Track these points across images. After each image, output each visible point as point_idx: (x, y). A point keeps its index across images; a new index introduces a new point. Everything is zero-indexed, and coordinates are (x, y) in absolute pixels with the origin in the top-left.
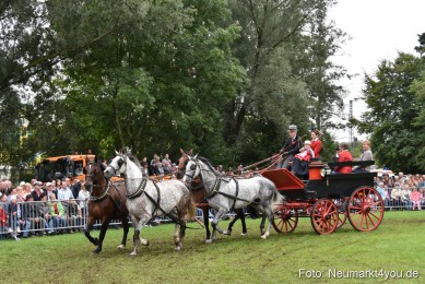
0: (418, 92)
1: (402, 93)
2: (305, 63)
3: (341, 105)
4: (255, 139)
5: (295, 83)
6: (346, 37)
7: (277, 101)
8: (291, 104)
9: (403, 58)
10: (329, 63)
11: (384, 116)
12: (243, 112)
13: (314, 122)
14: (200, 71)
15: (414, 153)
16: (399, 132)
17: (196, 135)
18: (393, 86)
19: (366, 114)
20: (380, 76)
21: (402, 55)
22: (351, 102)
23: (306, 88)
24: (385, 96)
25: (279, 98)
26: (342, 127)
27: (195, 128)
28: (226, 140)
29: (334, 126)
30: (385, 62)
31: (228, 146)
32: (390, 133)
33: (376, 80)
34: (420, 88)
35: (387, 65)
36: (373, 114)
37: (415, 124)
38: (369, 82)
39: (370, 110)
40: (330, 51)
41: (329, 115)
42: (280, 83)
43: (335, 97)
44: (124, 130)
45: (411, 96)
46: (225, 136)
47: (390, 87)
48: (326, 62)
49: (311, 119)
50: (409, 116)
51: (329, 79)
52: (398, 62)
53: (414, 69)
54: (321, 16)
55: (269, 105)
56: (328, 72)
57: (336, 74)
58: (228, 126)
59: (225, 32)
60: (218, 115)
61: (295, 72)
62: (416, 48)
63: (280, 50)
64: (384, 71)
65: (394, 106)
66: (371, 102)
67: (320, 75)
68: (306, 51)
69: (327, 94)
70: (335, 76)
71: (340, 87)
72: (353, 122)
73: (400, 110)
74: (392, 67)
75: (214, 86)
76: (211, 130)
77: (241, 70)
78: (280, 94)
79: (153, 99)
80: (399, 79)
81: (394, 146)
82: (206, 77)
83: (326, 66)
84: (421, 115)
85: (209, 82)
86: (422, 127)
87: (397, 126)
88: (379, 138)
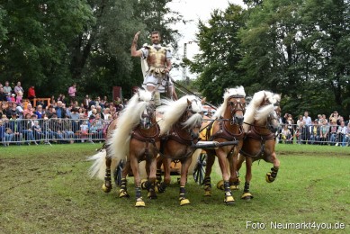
0: (243, 39)
1: (230, 39)
2: (147, 8)
3: (176, 47)
4: (98, 73)
5: (136, 24)
7: (120, 40)
9: (233, 8)
10: (168, 9)
11: (213, 58)
12: (88, 48)
14: (51, 7)
16: (225, 73)
17: (45, 66)
18: (222, 33)
19: (198, 56)
20: (211, 23)
21: (232, 6)
22: (185, 44)
23: (146, 30)
24: (215, 41)
25: (121, 37)
26: (176, 66)
27: (44, 60)
28: (72, 71)
30: (217, 11)
31: (73, 78)
32: (217, 74)
33: (209, 26)
34: (245, 36)
35: (218, 14)
36: (204, 56)
37: (239, 67)
38: (202, 27)
39: (202, 52)
42: (123, 23)
43: (171, 39)
45: (236, 42)
46: (71, 68)
47: (220, 33)
48: (165, 7)
50: (234, 60)
51: (167, 23)
52: (228, 11)
53: (241, 19)
55: (112, 43)
56: (166, 17)
57: (175, 18)
58: (75, 59)
60: (65, 49)
61: (137, 14)
62: (244, 1)
64: (216, 18)
65: (222, 51)
66: (204, 46)
67: (159, 18)
69: (166, 36)
70: (171, 20)
71: (176, 31)
72: (186, 61)
73: (227, 54)
74: (223, 16)
75: (63, 22)
76: (59, 62)
77: (87, 8)
78: (123, 33)
79: (6, 31)
80: (228, 27)
81: (220, 85)
82: (56, 13)
83: (165, 11)
84: (244, 61)
85: (58, 18)
86: (243, 71)
87: (224, 68)
88: (207, 77)
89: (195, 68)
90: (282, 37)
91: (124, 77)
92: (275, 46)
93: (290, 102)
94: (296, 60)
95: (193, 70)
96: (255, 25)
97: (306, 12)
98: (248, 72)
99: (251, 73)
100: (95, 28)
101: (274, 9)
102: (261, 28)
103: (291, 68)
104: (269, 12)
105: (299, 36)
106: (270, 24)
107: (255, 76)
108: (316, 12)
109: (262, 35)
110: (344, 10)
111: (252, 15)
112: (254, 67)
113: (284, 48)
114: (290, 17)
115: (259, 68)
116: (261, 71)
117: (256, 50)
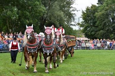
1: (93, 16)
2: (64, 6)
3: (74, 19)
5: (60, 12)
7: (55, 17)
8: (59, 18)
9: (93, 6)
10: (72, 7)
11: (87, 22)
12: (45, 20)
13: (67, 24)
14: (32, 8)
15: (95, 33)
16: (91, 27)
18: (90, 14)
19: (82, 22)
20: (86, 11)
21: (93, 5)
22: (79, 18)
23: (63, 14)
24: (88, 17)
25: (55, 16)
26: (75, 25)
28: (40, 28)
29: (72, 25)
31: (40, 30)
32: (89, 27)
34: (97, 15)
35: (89, 8)
36: (84, 22)
37: (96, 25)
38: (83, 13)
39: (83, 21)
40: (72, 3)
41: (71, 22)
42: (56, 12)
43: (73, 17)
44: (9, 24)
45: (95, 17)
49: (66, 23)
50: (94, 23)
51: (71, 11)
52: (92, 7)
53: (96, 9)
55: (52, 18)
56: (71, 9)
57: (74, 9)
58: (41, 24)
60: (37, 21)
61: (61, 9)
62: (97, 3)
63: (56, 2)
64: (88, 9)
65: (90, 20)
66: (84, 18)
68: (65, 3)
69: (70, 16)
70: (73, 10)
71: (75, 14)
72: (79, 24)
73: (92, 21)
75: (36, 12)
77: (44, 8)
78: (56, 15)
79: (18, 16)
80: (92, 12)
83: (70, 8)
84: (98, 23)
85: (34, 11)
86: (98, 26)
87: (91, 25)
88: (86, 29)
89: (82, 26)
90: (110, 15)
92: (108, 18)
93: (113, 36)
95: (81, 27)
96: (100, 11)
98: (99, 27)
99: (100, 27)
100: (47, 14)
101: (107, 6)
102: (103, 12)
103: (113, 25)
104: (105, 7)
106: (106, 11)
107: (101, 28)
109: (103, 14)
111: (100, 8)
112: (101, 25)
113: (111, 18)
114: (113, 8)
115: (102, 25)
116: (103, 26)
117: (101, 19)
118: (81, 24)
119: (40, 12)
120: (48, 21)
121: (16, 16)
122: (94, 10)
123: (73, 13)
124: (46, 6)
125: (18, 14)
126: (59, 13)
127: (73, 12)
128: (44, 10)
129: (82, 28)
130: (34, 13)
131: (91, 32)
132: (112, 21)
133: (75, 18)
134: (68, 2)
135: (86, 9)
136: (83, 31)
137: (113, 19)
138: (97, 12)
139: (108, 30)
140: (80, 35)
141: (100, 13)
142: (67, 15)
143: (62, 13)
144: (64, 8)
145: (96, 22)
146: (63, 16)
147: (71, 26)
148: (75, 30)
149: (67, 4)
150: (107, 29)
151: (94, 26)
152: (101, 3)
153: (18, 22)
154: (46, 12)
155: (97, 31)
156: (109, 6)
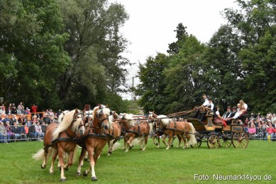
0: (167, 75)
1: (159, 75)
2: (106, 56)
3: (124, 80)
4: (77, 96)
5: (99, 66)
6: (128, 43)
7: (88, 76)
8: (96, 78)
9: (160, 56)
10: (120, 56)
11: (149, 86)
12: (70, 81)
13: (110, 88)
14: (45, 56)
15: (163, 107)
16: (156, 96)
18: (154, 71)
19: (140, 85)
20: (147, 65)
21: (159, 54)
22: (133, 78)
23: (105, 70)
24: (150, 76)
25: (90, 74)
26: (125, 91)
27: (41, 89)
28: (59, 96)
29: (121, 91)
30: (150, 58)
31: (60, 100)
32: (152, 96)
34: (167, 73)
36: (143, 85)
37: (165, 92)
38: (141, 68)
39: (142, 83)
40: (121, 50)
41: (119, 85)
42: (90, 66)
43: (122, 76)
45: (163, 77)
46: (59, 93)
47: (152, 71)
48: (119, 55)
49: (108, 86)
50: (162, 87)
51: (119, 65)
52: (157, 58)
53: (165, 62)
54: (116, 30)
55: (84, 77)
56: (119, 61)
57: (125, 62)
58: (61, 88)
59: (61, 37)
60: (54, 82)
62: (168, 51)
63: (92, 47)
64: (150, 62)
65: (155, 81)
66: (142, 79)
67: (114, 63)
68: (108, 49)
69: (118, 74)
70: (123, 63)
71: (125, 70)
72: (132, 89)
73: (157, 84)
74: (154, 61)
75: (53, 66)
76: (49, 90)
77: (69, 58)
79: (17, 71)
80: (158, 67)
81: (153, 104)
82: (48, 60)
83: (118, 58)
84: (168, 87)
85: (50, 63)
86: (169, 94)
87: (155, 92)
88: (146, 98)
89: (138, 92)
90: (191, 73)
91: (93, 99)
92: (186, 79)
94: (199, 87)
95: (136, 95)
96: (173, 66)
97: (205, 58)
98: (171, 95)
99: (173, 95)
100: (74, 69)
101: (186, 56)
102: (178, 67)
103: (197, 92)
104: (182, 58)
105: (201, 72)
106: (183, 65)
107: (175, 97)
108: (211, 58)
109: (178, 72)
110: (227, 56)
111: (172, 60)
112: (174, 91)
113: (192, 80)
114: (195, 61)
115: (176, 92)
116: (178, 94)
117: (175, 81)
118: (136, 88)
119: (61, 64)
120: (75, 82)
121: (13, 73)
122: (162, 64)
123: (122, 69)
124: (71, 55)
125: (17, 67)
126: (95, 68)
127: (122, 67)
128: (67, 61)
129: (138, 97)
130: (48, 66)
131: (156, 105)
132: (194, 84)
133: (126, 77)
134: (113, 47)
135: (146, 62)
136: (142, 103)
137: (195, 81)
138: (168, 67)
139: (187, 101)
140: (136, 110)
141: (172, 69)
142: (110, 71)
143: (103, 67)
144: (106, 58)
145: (164, 86)
146: (103, 73)
147: (118, 93)
148: (126, 101)
149: (112, 51)
150: (185, 99)
151: (161, 92)
152: (175, 51)
153: (16, 83)
154: (72, 65)
155: (166, 103)
156: (189, 56)
